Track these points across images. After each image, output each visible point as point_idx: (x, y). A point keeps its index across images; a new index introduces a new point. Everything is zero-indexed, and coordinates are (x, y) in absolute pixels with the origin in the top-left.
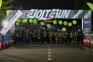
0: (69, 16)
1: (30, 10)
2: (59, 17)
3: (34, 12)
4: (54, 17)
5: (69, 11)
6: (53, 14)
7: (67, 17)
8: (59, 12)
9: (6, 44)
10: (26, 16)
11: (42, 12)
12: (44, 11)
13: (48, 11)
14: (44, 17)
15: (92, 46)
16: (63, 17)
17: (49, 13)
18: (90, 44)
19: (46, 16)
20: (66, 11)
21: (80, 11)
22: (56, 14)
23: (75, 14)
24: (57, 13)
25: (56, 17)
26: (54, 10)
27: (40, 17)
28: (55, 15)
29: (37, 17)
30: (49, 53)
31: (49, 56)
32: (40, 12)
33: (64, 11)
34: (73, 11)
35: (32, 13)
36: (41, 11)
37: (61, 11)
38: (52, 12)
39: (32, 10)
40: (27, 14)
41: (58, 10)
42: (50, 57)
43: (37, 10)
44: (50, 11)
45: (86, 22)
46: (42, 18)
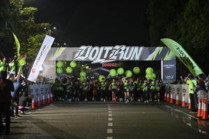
0: (141, 57)
1: (80, 47)
2: (126, 59)
3: (86, 50)
4: (118, 57)
5: (141, 48)
6: (116, 53)
7: (137, 58)
8: (125, 51)
9: (42, 101)
10: (73, 56)
11: (99, 50)
12: (102, 48)
13: (108, 49)
14: (102, 58)
15: (177, 103)
16: (132, 59)
17: (110, 52)
18: (174, 100)
19: (105, 57)
20: (137, 48)
21: (159, 49)
22: (120, 54)
23: (151, 53)
24: (122, 52)
25: (120, 58)
26: (117, 47)
27: (95, 59)
28: (118, 55)
29: (91, 59)
30: (110, 115)
31: (110, 119)
32: (95, 50)
33: (133, 48)
34: (147, 48)
35: (83, 52)
36: (97, 48)
37: (128, 48)
38: (114, 51)
39: (84, 48)
40: (75, 53)
41: (124, 47)
42: (110, 122)
43: (90, 47)
44: (111, 48)
45: (168, 66)
46: (98, 60)
